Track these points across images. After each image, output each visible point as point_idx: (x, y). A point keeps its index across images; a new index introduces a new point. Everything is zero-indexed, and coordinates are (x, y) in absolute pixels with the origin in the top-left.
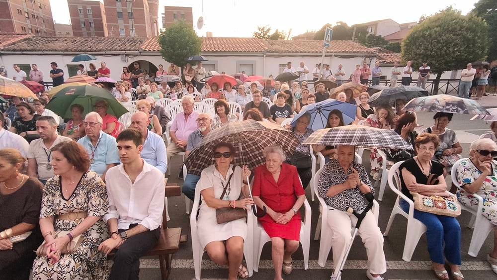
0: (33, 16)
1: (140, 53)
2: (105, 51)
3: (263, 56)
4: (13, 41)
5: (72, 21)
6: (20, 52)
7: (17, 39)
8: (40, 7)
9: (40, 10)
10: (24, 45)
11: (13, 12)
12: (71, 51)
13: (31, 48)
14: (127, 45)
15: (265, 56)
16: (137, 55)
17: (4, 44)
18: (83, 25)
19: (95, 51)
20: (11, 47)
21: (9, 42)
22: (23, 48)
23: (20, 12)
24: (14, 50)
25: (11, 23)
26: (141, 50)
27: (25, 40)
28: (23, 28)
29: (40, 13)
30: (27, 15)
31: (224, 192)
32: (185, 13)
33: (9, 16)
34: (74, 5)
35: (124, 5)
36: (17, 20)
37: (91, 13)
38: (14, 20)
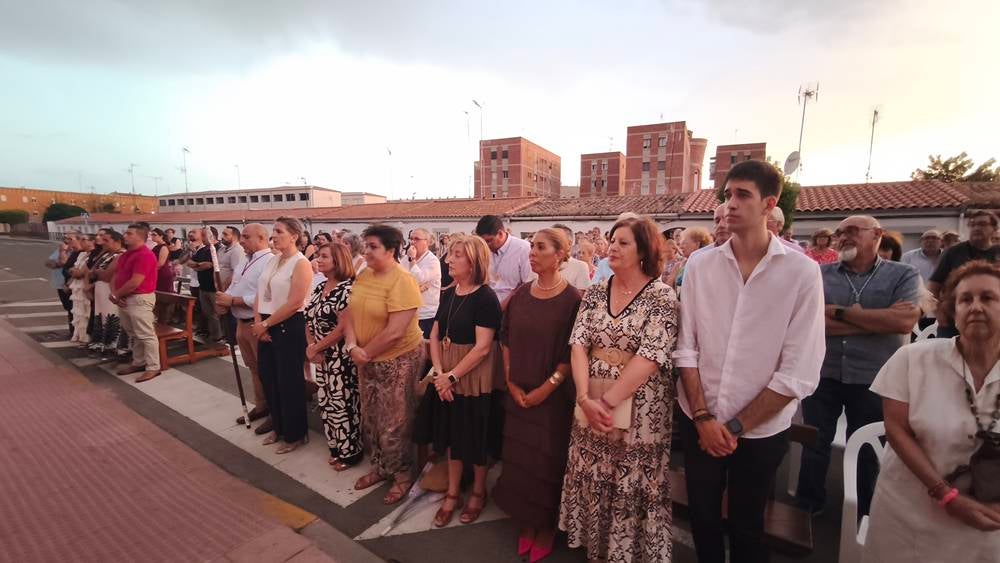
0: (542, 178)
4: (524, 205)
5: (583, 181)
6: (528, 218)
7: (528, 204)
8: (550, 168)
9: (550, 171)
10: (535, 210)
11: (523, 175)
12: (584, 214)
13: (540, 212)
14: (660, 204)
16: (673, 220)
17: (516, 209)
18: (593, 185)
20: (522, 212)
22: (533, 213)
23: (529, 175)
24: (525, 216)
25: (519, 188)
27: (536, 204)
28: (529, 193)
29: (549, 175)
30: (535, 178)
32: (752, 153)
33: (519, 181)
34: (587, 161)
35: (654, 151)
36: (525, 186)
37: (606, 168)
38: (522, 185)
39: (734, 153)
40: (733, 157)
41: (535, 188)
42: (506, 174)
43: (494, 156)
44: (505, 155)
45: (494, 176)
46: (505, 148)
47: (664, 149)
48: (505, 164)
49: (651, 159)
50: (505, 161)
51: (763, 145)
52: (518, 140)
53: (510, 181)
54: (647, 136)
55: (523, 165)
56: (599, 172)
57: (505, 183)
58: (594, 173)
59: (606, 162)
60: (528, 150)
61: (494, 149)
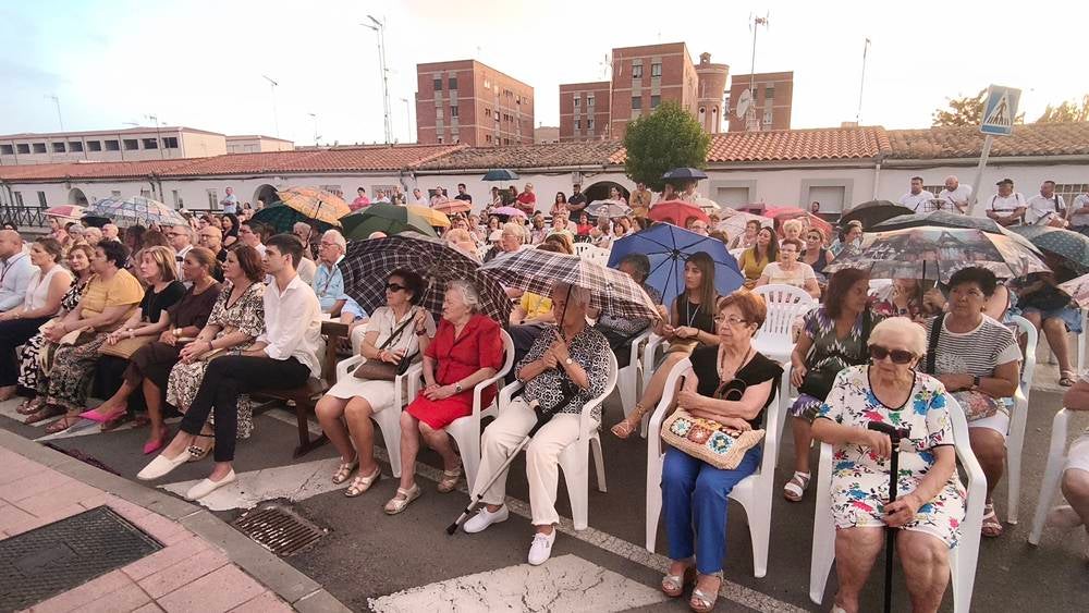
0: (506, 117)
1: (605, 168)
2: (549, 166)
3: (874, 167)
4: (436, 155)
5: (563, 120)
6: (437, 172)
7: (443, 153)
8: (518, 102)
9: (518, 107)
11: (479, 113)
13: (454, 164)
15: (878, 166)
16: (598, 173)
17: (425, 159)
18: (577, 126)
19: (534, 166)
20: (435, 164)
21: (431, 157)
22: (443, 165)
23: (488, 112)
24: (432, 169)
26: (605, 163)
27: (453, 153)
28: (488, 138)
29: (517, 112)
30: (496, 117)
31: (389, 341)
32: (776, 84)
33: (473, 121)
34: (570, 96)
35: (647, 83)
36: (482, 126)
37: (593, 104)
38: (478, 126)
41: (497, 130)
42: (454, 110)
43: (438, 85)
44: (453, 84)
45: (440, 114)
46: (452, 74)
47: (660, 80)
48: (454, 97)
49: (643, 93)
50: (453, 93)
51: (789, 75)
52: (470, 63)
53: (460, 122)
54: (637, 61)
55: (477, 99)
56: (584, 109)
57: (454, 122)
58: (577, 110)
59: (591, 95)
60: (484, 78)
61: (437, 76)
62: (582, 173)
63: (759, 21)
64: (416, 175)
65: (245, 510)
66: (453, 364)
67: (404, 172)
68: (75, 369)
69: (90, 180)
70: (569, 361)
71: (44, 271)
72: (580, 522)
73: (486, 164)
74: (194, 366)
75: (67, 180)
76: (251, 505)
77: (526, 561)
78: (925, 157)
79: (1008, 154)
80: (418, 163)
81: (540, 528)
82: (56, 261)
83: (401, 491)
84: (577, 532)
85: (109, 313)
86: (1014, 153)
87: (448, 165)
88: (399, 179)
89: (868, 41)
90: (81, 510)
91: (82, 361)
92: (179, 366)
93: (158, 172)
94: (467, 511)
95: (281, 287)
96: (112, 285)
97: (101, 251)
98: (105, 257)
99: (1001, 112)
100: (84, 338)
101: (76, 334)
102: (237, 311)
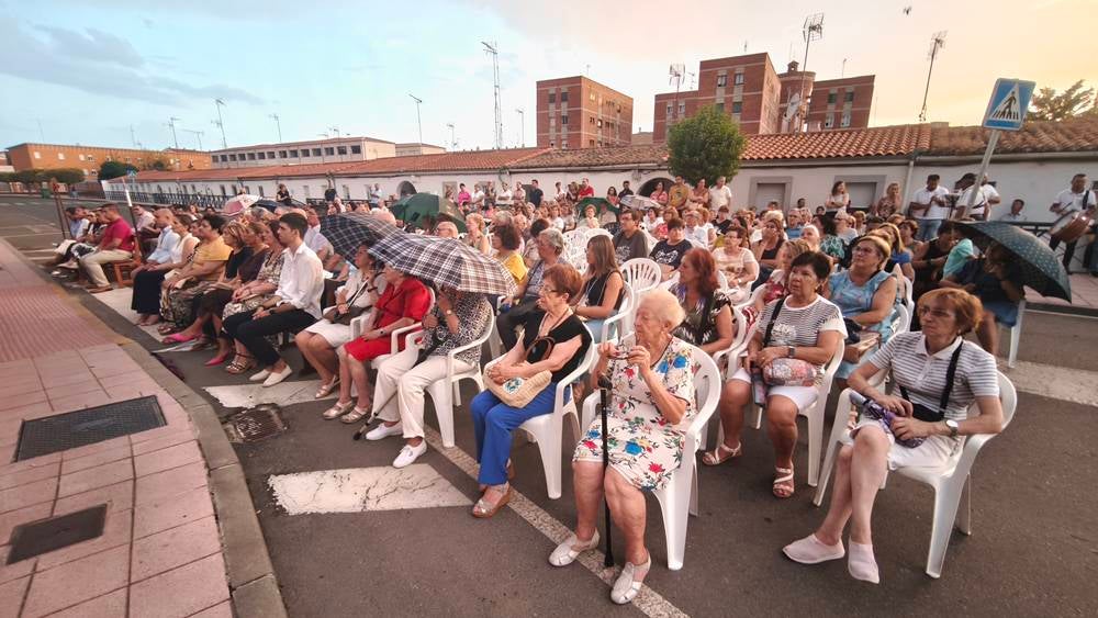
0: (608, 124)
2: (613, 164)
3: (907, 164)
5: (656, 126)
6: (526, 170)
8: (619, 111)
9: (618, 115)
11: (585, 121)
13: (539, 163)
15: (912, 163)
16: (654, 170)
17: (519, 160)
18: (668, 131)
23: (592, 120)
25: (579, 135)
26: (660, 162)
27: (545, 154)
28: (592, 142)
29: (618, 119)
30: (599, 124)
32: (856, 88)
33: (579, 128)
34: (662, 102)
35: (730, 90)
36: (587, 133)
37: (683, 110)
38: (583, 132)
39: (833, 91)
40: (831, 96)
41: (599, 135)
42: (565, 119)
43: (552, 99)
44: (564, 98)
45: (553, 123)
46: (564, 89)
47: (741, 88)
48: (564, 108)
49: (726, 99)
50: (564, 105)
51: (871, 79)
52: (579, 79)
53: (569, 129)
54: (722, 72)
55: (584, 109)
56: (675, 117)
57: (564, 129)
58: (669, 117)
59: (682, 104)
60: (590, 91)
61: (552, 91)
62: (641, 170)
63: (813, 28)
64: (511, 173)
65: (245, 409)
66: (386, 314)
67: (501, 171)
68: (182, 306)
69: (290, 177)
70: (449, 312)
71: (182, 238)
72: (448, 441)
73: (564, 163)
74: (236, 306)
75: (276, 178)
76: (251, 406)
77: (391, 465)
78: (961, 154)
79: (1051, 150)
80: (513, 163)
81: (408, 441)
82: (188, 230)
83: (338, 404)
84: (444, 448)
85: (207, 266)
86: (1058, 149)
87: (536, 164)
88: (497, 176)
89: (938, 41)
90: (138, 396)
91: (187, 300)
92: (230, 304)
93: (332, 171)
94: (367, 424)
95: (293, 251)
96: (211, 247)
97: (206, 223)
98: (210, 228)
99: (1009, 106)
100: (188, 284)
101: (183, 281)
102: (270, 268)
